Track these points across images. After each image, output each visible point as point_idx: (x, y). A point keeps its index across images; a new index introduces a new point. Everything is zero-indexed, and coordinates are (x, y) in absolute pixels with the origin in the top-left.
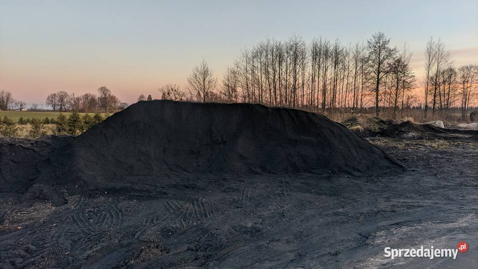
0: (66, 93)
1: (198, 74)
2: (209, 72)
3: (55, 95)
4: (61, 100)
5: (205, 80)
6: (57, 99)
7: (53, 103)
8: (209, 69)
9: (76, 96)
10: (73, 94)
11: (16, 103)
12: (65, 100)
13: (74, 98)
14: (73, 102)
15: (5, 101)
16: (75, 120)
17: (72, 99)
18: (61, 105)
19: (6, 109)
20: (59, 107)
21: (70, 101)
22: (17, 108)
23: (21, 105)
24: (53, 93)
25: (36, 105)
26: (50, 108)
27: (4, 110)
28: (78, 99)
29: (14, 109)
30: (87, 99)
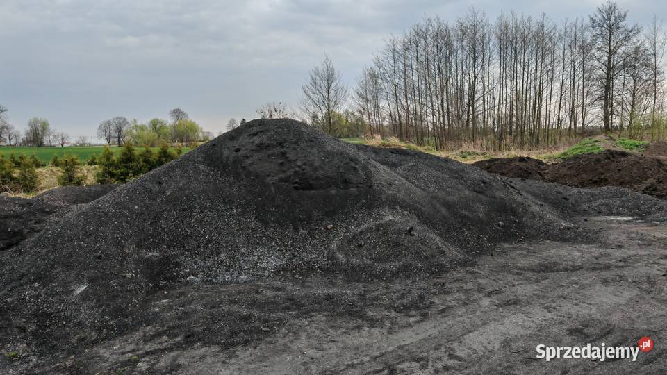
0: (125, 119)
1: (318, 79)
2: (336, 76)
3: (109, 122)
4: (119, 130)
5: (329, 88)
6: (113, 128)
7: (107, 134)
8: (335, 71)
9: (139, 123)
10: (135, 120)
11: (55, 136)
12: (124, 129)
13: (136, 126)
14: (134, 132)
15: (40, 133)
16: (128, 158)
17: (133, 128)
18: (119, 137)
19: (41, 145)
20: (116, 140)
21: (131, 131)
22: (57, 143)
23: (63, 139)
24: (107, 119)
25: (84, 138)
26: (104, 141)
27: (39, 146)
28: (142, 128)
29: (53, 144)
30: (155, 127)
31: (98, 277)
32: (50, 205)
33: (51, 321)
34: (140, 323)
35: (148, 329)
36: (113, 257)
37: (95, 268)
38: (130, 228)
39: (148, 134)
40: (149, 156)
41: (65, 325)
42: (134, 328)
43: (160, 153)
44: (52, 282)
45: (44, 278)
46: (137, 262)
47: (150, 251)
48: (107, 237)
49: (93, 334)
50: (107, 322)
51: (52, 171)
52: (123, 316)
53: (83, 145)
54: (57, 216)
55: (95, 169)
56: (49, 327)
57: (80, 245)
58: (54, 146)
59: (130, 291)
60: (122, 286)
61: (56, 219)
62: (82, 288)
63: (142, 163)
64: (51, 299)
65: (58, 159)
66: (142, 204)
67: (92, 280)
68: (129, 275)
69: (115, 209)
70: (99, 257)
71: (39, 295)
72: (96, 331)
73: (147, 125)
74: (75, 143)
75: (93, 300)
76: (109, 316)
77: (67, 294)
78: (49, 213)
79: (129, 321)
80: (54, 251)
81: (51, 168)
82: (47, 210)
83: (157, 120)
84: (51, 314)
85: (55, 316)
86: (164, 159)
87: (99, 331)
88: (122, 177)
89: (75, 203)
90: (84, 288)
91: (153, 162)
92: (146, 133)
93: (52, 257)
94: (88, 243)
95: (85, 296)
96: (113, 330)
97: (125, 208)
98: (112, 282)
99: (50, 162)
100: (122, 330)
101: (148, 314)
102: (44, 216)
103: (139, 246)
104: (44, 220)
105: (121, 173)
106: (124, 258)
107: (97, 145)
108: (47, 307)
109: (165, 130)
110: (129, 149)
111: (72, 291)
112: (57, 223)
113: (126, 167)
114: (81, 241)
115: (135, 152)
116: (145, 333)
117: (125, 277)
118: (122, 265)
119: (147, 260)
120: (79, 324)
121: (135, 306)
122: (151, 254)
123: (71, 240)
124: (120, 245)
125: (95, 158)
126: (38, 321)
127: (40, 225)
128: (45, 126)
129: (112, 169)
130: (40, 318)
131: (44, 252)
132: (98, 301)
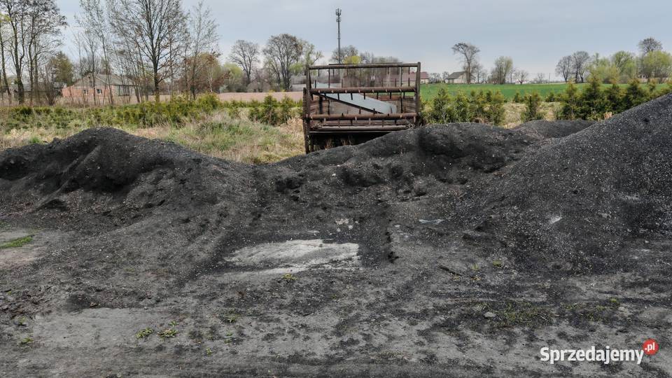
0: (586, 54)
3: (569, 58)
4: (578, 66)
6: (572, 63)
7: (566, 71)
9: (600, 58)
10: (597, 55)
11: (516, 74)
12: (584, 65)
13: (597, 60)
14: (595, 67)
15: (504, 71)
16: (592, 95)
17: (594, 63)
18: (577, 74)
19: (503, 82)
20: (573, 76)
21: (590, 66)
22: (516, 81)
23: (523, 76)
24: (567, 55)
25: (542, 75)
26: (561, 78)
27: (501, 84)
28: (604, 62)
29: (514, 81)
30: (619, 61)
31: (574, 211)
32: (528, 137)
33: (528, 242)
34: (617, 267)
35: (627, 275)
36: (589, 194)
37: (570, 202)
38: (608, 166)
39: (610, 70)
40: (615, 92)
41: (540, 250)
42: (610, 270)
43: (629, 89)
44: (529, 207)
45: (522, 202)
46: (614, 204)
47: (629, 195)
48: (583, 173)
49: (568, 264)
50: (582, 257)
51: (512, 107)
52: (599, 255)
53: (540, 82)
54: (534, 147)
55: (552, 106)
56: (525, 248)
57: (556, 178)
58: (514, 83)
59: (606, 232)
60: (597, 224)
61: (533, 151)
62: (558, 219)
63: (606, 100)
64: (527, 222)
65: (519, 96)
66: (624, 142)
67: (567, 213)
68: (605, 215)
69: (594, 146)
70: (575, 192)
71: (517, 218)
72: (571, 262)
73: (610, 60)
74: (533, 80)
75: (567, 233)
76: (584, 252)
77: (543, 222)
78: (527, 144)
79: (605, 261)
80: (531, 180)
81: (512, 104)
82: (525, 141)
83: (623, 53)
84: (528, 236)
85: (532, 239)
86: (632, 96)
87: (574, 263)
88: (582, 114)
89: (548, 136)
90: (559, 219)
91: (619, 99)
92: (607, 68)
93: (530, 185)
94: (564, 176)
95: (560, 227)
96: (588, 266)
97: (604, 145)
98: (586, 219)
99: (512, 99)
100: (598, 270)
101: (626, 259)
102: (522, 146)
103: (618, 186)
104: (522, 150)
105: (582, 110)
106: (600, 197)
107: (554, 82)
108: (524, 229)
109: (631, 64)
110: (594, 85)
111: (548, 219)
112: (533, 154)
113: (588, 104)
114: (558, 173)
115: (600, 88)
116: (623, 278)
117: (601, 216)
118: (598, 203)
119: (625, 203)
120: (554, 252)
121: (611, 249)
122: (630, 198)
123: (547, 171)
124: (597, 183)
125: (553, 95)
126: (517, 240)
127: (519, 154)
128: (509, 64)
129: (574, 106)
130: (519, 238)
131: (522, 178)
132: (573, 234)
